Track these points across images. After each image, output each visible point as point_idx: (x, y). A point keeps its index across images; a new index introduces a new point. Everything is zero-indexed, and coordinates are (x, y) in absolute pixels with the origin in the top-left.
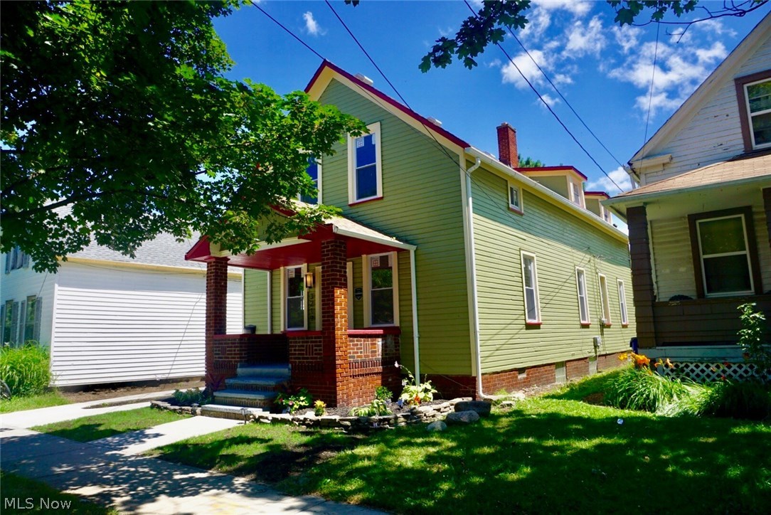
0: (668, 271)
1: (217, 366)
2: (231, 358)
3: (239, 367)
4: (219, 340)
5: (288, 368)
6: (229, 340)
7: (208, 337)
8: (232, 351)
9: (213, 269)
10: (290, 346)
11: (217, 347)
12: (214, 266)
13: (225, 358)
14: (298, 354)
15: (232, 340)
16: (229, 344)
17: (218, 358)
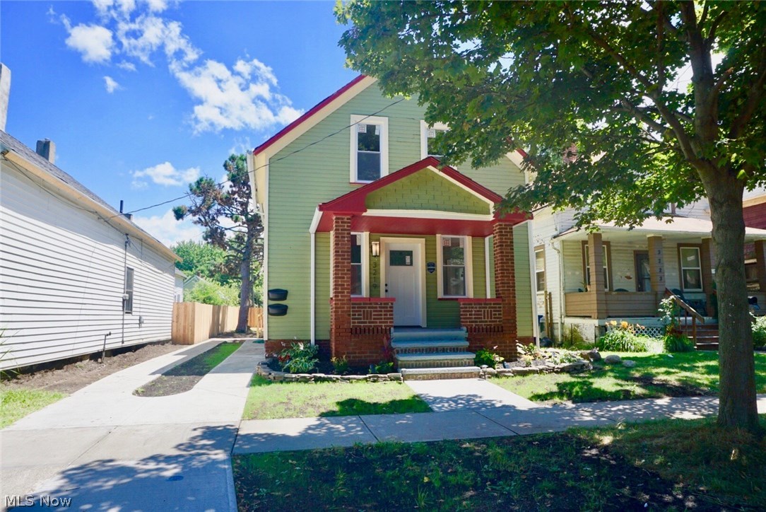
0: (570, 273)
1: (355, 332)
2: (380, 322)
3: (395, 332)
4: (360, 304)
5: (462, 330)
6: (377, 304)
7: (340, 300)
8: (381, 315)
9: (348, 226)
10: (464, 311)
11: (357, 311)
12: (349, 223)
13: (369, 323)
14: (475, 318)
15: (381, 304)
16: (376, 308)
17: (359, 323)
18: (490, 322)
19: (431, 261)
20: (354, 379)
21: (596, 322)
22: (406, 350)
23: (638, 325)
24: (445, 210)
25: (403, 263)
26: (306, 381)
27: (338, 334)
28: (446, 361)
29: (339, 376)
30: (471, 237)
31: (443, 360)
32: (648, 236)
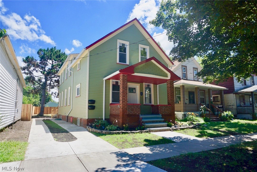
1: (129, 115)
2: (136, 112)
3: (141, 115)
4: (130, 106)
5: (160, 115)
6: (135, 106)
7: (124, 104)
8: (137, 110)
9: (126, 78)
10: (160, 109)
11: (129, 108)
12: (127, 77)
13: (133, 112)
14: (164, 111)
15: (137, 106)
16: (135, 107)
17: (130, 112)
18: (168, 112)
19: (141, 92)
20: (135, 132)
21: (183, 113)
22: (146, 122)
23: (196, 114)
24: (156, 75)
25: (133, 92)
26: (119, 133)
27: (123, 117)
28: (159, 126)
29: (130, 132)
30: (153, 84)
31: (158, 125)
32: (195, 87)
